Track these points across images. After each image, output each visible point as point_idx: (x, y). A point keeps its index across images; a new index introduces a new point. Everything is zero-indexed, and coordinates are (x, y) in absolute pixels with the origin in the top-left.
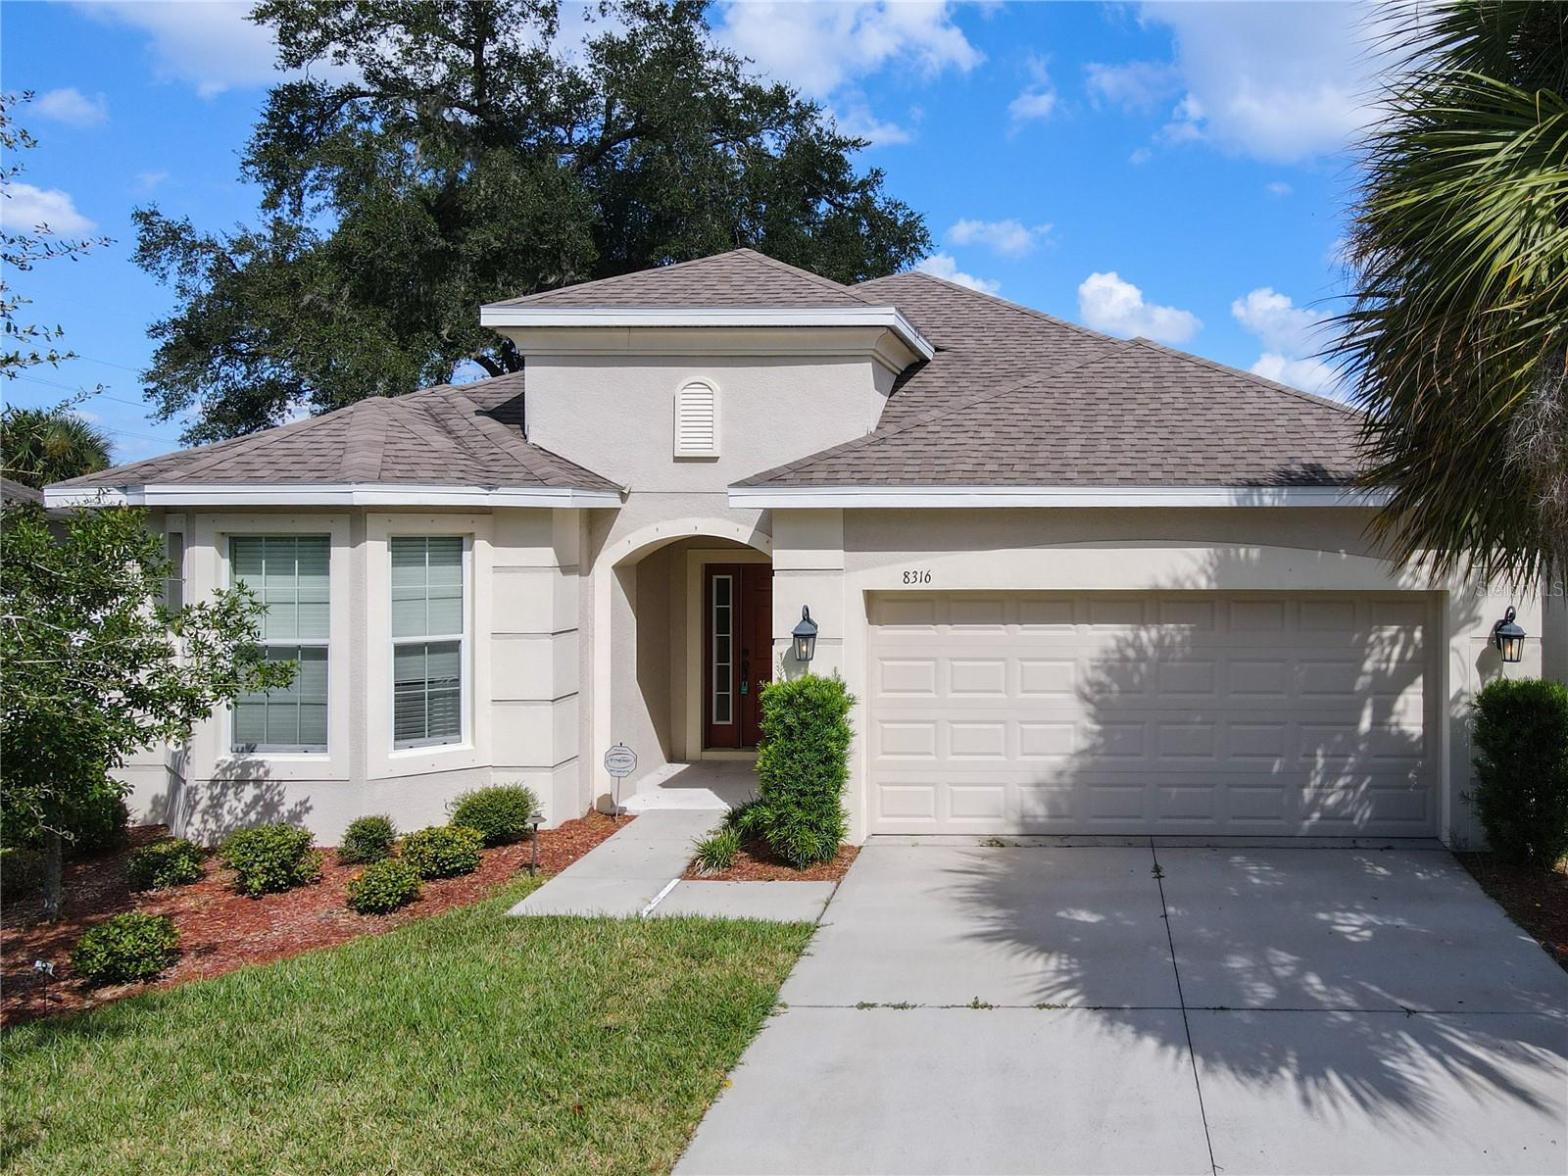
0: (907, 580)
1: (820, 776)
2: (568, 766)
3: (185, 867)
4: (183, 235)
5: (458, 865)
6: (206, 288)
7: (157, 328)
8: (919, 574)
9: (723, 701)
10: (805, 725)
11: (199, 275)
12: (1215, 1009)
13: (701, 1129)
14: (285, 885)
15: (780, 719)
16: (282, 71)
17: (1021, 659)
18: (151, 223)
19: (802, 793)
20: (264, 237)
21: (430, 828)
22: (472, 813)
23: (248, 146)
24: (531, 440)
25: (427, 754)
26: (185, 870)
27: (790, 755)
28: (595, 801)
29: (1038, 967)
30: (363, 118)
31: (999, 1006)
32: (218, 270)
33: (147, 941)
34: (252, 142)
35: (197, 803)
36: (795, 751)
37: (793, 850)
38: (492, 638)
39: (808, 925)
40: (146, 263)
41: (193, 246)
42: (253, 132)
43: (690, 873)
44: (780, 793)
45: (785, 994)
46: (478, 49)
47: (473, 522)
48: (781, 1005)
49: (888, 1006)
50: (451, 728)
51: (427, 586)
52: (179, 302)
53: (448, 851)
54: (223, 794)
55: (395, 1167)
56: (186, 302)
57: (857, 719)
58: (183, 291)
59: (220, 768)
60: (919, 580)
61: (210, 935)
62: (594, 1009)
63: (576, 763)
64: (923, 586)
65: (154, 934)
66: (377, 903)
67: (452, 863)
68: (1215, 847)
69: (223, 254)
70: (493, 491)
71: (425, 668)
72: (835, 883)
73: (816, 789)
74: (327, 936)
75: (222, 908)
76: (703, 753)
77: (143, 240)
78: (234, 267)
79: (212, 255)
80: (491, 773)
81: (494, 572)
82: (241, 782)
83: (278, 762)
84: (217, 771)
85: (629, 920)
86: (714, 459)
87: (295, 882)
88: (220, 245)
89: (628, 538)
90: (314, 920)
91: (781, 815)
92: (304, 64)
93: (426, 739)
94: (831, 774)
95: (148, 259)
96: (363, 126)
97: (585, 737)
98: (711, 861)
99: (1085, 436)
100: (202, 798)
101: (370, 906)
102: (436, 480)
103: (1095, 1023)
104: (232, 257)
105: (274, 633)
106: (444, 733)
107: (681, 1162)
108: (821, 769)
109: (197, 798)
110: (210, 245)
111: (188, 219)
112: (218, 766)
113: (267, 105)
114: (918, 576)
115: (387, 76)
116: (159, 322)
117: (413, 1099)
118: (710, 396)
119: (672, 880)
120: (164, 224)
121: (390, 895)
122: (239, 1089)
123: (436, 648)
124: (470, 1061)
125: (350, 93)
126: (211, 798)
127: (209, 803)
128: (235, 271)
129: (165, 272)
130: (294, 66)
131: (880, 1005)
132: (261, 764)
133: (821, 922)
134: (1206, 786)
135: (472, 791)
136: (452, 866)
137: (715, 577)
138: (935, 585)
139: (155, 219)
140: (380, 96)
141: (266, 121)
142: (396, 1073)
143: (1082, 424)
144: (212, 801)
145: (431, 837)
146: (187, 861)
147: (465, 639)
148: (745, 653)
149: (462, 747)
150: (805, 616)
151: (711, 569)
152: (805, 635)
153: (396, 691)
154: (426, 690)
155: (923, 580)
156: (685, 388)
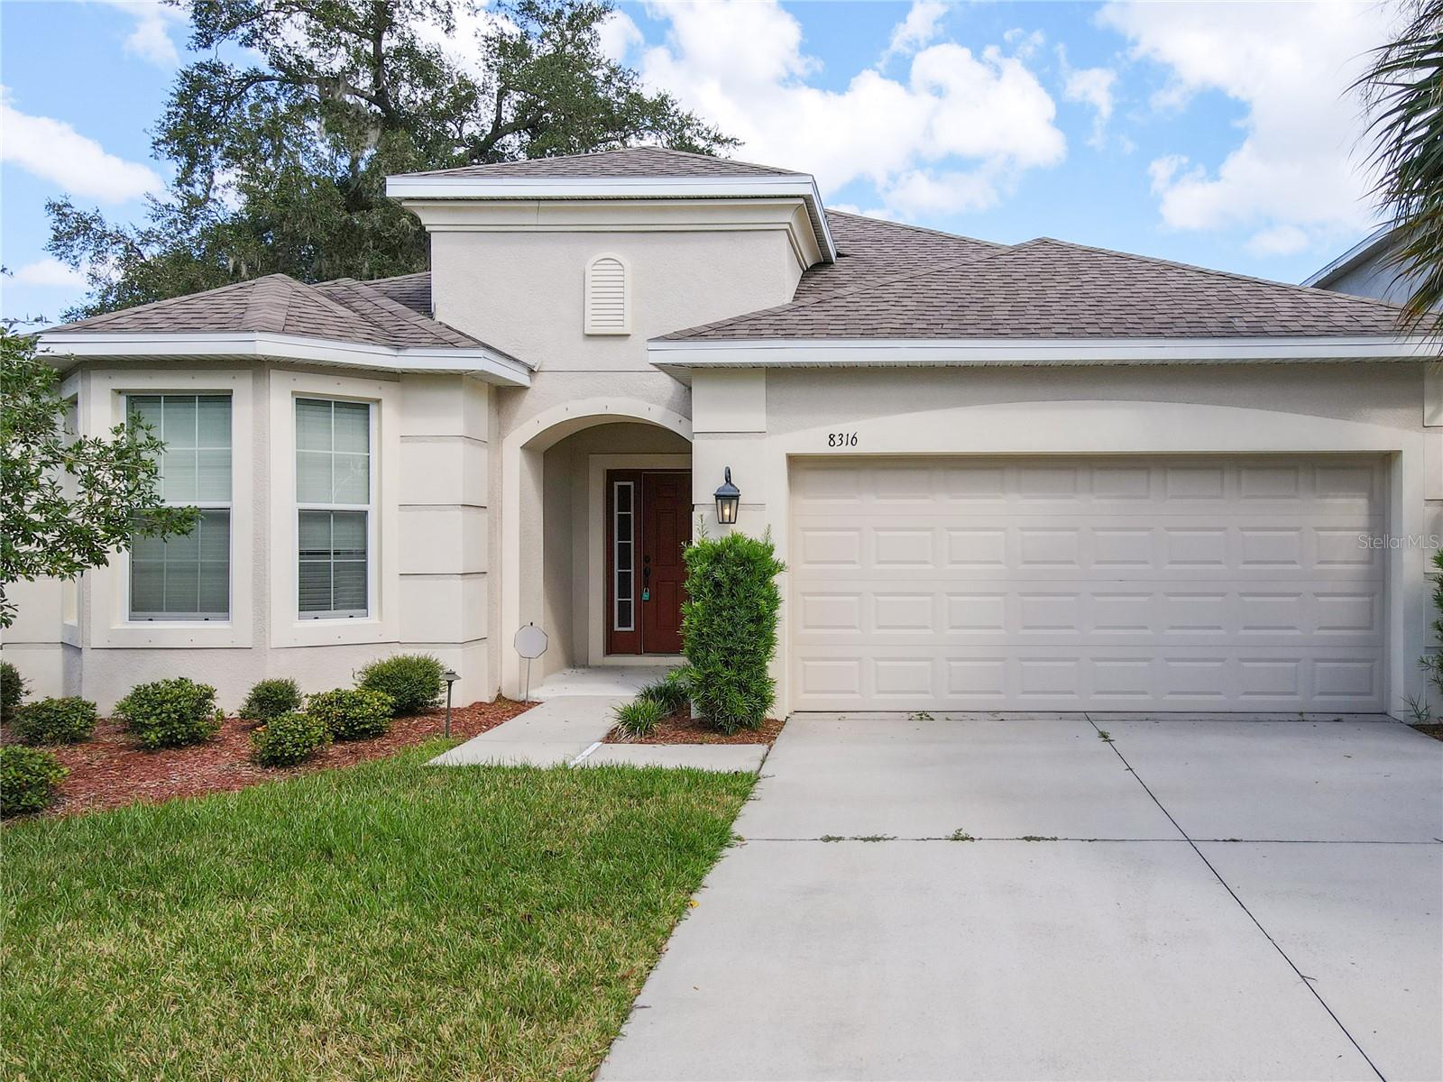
1: (750, 634)
2: (476, 646)
3: (78, 722)
4: (94, 225)
5: (367, 726)
6: (117, 276)
7: (71, 314)
8: (845, 437)
9: (624, 607)
10: (735, 581)
11: (110, 264)
12: (1224, 841)
13: (671, 943)
14: (185, 741)
15: (706, 576)
16: (193, 51)
17: (949, 529)
18: (64, 214)
19: (732, 652)
20: (173, 206)
21: (337, 690)
22: (381, 680)
23: (159, 125)
24: (438, 318)
25: (332, 626)
26: (77, 726)
27: (718, 611)
28: (504, 687)
30: (268, 99)
31: (981, 839)
32: (128, 258)
33: (29, 772)
34: (163, 120)
36: (722, 609)
37: (721, 713)
38: (398, 510)
39: (749, 776)
40: (59, 251)
41: (104, 235)
42: (164, 110)
43: (611, 737)
44: (708, 651)
45: (737, 828)
46: (377, 40)
47: (380, 387)
48: (737, 839)
49: (856, 839)
50: (358, 602)
51: (333, 452)
52: (90, 289)
53: (357, 711)
55: (313, 973)
56: (97, 289)
58: (95, 278)
60: (845, 443)
61: (101, 782)
62: (529, 838)
63: (485, 645)
64: (850, 450)
65: (37, 767)
66: (283, 752)
67: (362, 723)
68: (1156, 721)
69: (131, 244)
70: (402, 353)
71: (336, 537)
72: (766, 746)
73: (746, 647)
74: (227, 782)
75: (116, 761)
76: (606, 658)
77: (57, 230)
78: (142, 257)
79: (122, 246)
80: (400, 648)
81: (402, 442)
85: (555, 770)
86: (624, 337)
87: (196, 740)
88: (129, 236)
89: (537, 416)
90: (215, 772)
91: (708, 676)
92: (213, 45)
93: (333, 612)
94: (761, 634)
95: (62, 248)
96: (268, 106)
97: (494, 620)
98: (634, 726)
99: (1010, 304)
101: (276, 759)
102: (342, 338)
104: (140, 248)
105: (174, 493)
106: (351, 607)
107: (653, 974)
108: (752, 627)
110: (118, 238)
111: (98, 211)
113: (176, 84)
114: (844, 439)
115: (290, 62)
116: (72, 308)
117: (330, 910)
118: (622, 273)
119: (594, 742)
120: (76, 216)
121: (297, 745)
122: (126, 903)
123: (342, 516)
124: (395, 881)
125: (254, 78)
128: (143, 261)
129: (78, 260)
130: (204, 47)
131: (847, 837)
133: (761, 773)
134: (1145, 660)
135: (380, 661)
136: (362, 726)
137: (616, 484)
138: (862, 448)
139: (67, 211)
140: (283, 81)
141: (176, 99)
142: (310, 889)
143: (1004, 296)
145: (339, 698)
146: (79, 718)
147: (372, 510)
148: (647, 559)
149: (371, 622)
150: (728, 479)
151: (612, 476)
152: (727, 497)
153: (300, 559)
154: (332, 561)
155: (849, 443)
156: (595, 264)
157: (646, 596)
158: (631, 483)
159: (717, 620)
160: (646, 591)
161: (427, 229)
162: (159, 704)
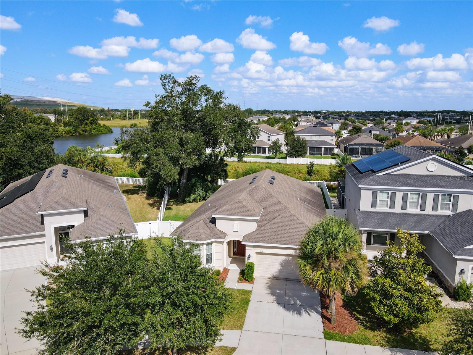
0: (260, 251)
12: (288, 304)
24: (217, 228)
29: (273, 298)
31: (269, 302)
43: (238, 281)
51: (209, 248)
57: (255, 267)
72: (253, 284)
81: (215, 246)
86: (238, 232)
89: (228, 239)
93: (209, 263)
102: (210, 239)
103: (277, 305)
118: (238, 225)
131: (259, 301)
133: (252, 290)
138: (263, 252)
147: (212, 253)
149: (212, 264)
152: (249, 257)
153: (206, 259)
154: (209, 258)
156: (235, 223)
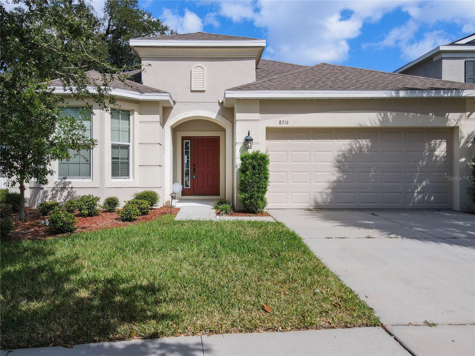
0: (280, 123)
8: (284, 121)
17: (315, 151)
24: (144, 85)
25: (121, 181)
28: (165, 203)
35: (47, 196)
37: (255, 207)
38: (139, 145)
47: (134, 106)
49: (336, 238)
50: (126, 173)
51: (120, 126)
54: (56, 194)
59: (56, 184)
60: (284, 123)
63: (161, 189)
64: (285, 125)
70: (143, 94)
71: (121, 153)
72: (271, 217)
76: (182, 197)
80: (139, 189)
81: (140, 123)
82: (63, 189)
83: (75, 182)
84: (55, 185)
86: (204, 91)
89: (176, 117)
93: (120, 177)
97: (163, 181)
100: (49, 194)
109: (48, 194)
112: (55, 183)
118: (203, 71)
119: (216, 216)
123: (123, 147)
126: (52, 195)
127: (51, 196)
132: (70, 183)
134: (376, 192)
137: (185, 141)
138: (290, 125)
144: (53, 196)
147: (131, 144)
148: (194, 165)
149: (130, 180)
150: (249, 134)
151: (184, 138)
152: (248, 140)
153: (112, 160)
154: (120, 161)
155: (286, 123)
156: (194, 68)
157: (194, 177)
158: (189, 141)
159: (254, 177)
160: (194, 175)
161: (141, 56)
162: (86, 202)
